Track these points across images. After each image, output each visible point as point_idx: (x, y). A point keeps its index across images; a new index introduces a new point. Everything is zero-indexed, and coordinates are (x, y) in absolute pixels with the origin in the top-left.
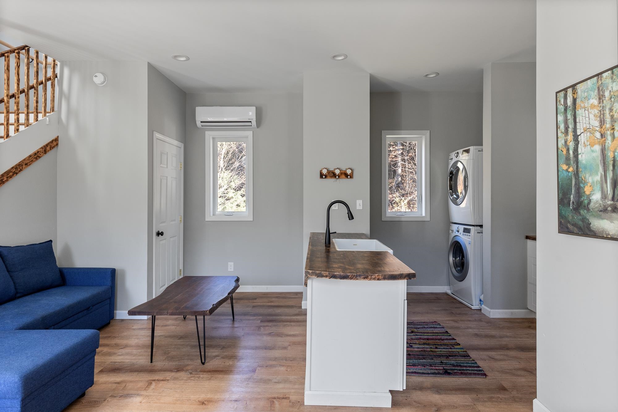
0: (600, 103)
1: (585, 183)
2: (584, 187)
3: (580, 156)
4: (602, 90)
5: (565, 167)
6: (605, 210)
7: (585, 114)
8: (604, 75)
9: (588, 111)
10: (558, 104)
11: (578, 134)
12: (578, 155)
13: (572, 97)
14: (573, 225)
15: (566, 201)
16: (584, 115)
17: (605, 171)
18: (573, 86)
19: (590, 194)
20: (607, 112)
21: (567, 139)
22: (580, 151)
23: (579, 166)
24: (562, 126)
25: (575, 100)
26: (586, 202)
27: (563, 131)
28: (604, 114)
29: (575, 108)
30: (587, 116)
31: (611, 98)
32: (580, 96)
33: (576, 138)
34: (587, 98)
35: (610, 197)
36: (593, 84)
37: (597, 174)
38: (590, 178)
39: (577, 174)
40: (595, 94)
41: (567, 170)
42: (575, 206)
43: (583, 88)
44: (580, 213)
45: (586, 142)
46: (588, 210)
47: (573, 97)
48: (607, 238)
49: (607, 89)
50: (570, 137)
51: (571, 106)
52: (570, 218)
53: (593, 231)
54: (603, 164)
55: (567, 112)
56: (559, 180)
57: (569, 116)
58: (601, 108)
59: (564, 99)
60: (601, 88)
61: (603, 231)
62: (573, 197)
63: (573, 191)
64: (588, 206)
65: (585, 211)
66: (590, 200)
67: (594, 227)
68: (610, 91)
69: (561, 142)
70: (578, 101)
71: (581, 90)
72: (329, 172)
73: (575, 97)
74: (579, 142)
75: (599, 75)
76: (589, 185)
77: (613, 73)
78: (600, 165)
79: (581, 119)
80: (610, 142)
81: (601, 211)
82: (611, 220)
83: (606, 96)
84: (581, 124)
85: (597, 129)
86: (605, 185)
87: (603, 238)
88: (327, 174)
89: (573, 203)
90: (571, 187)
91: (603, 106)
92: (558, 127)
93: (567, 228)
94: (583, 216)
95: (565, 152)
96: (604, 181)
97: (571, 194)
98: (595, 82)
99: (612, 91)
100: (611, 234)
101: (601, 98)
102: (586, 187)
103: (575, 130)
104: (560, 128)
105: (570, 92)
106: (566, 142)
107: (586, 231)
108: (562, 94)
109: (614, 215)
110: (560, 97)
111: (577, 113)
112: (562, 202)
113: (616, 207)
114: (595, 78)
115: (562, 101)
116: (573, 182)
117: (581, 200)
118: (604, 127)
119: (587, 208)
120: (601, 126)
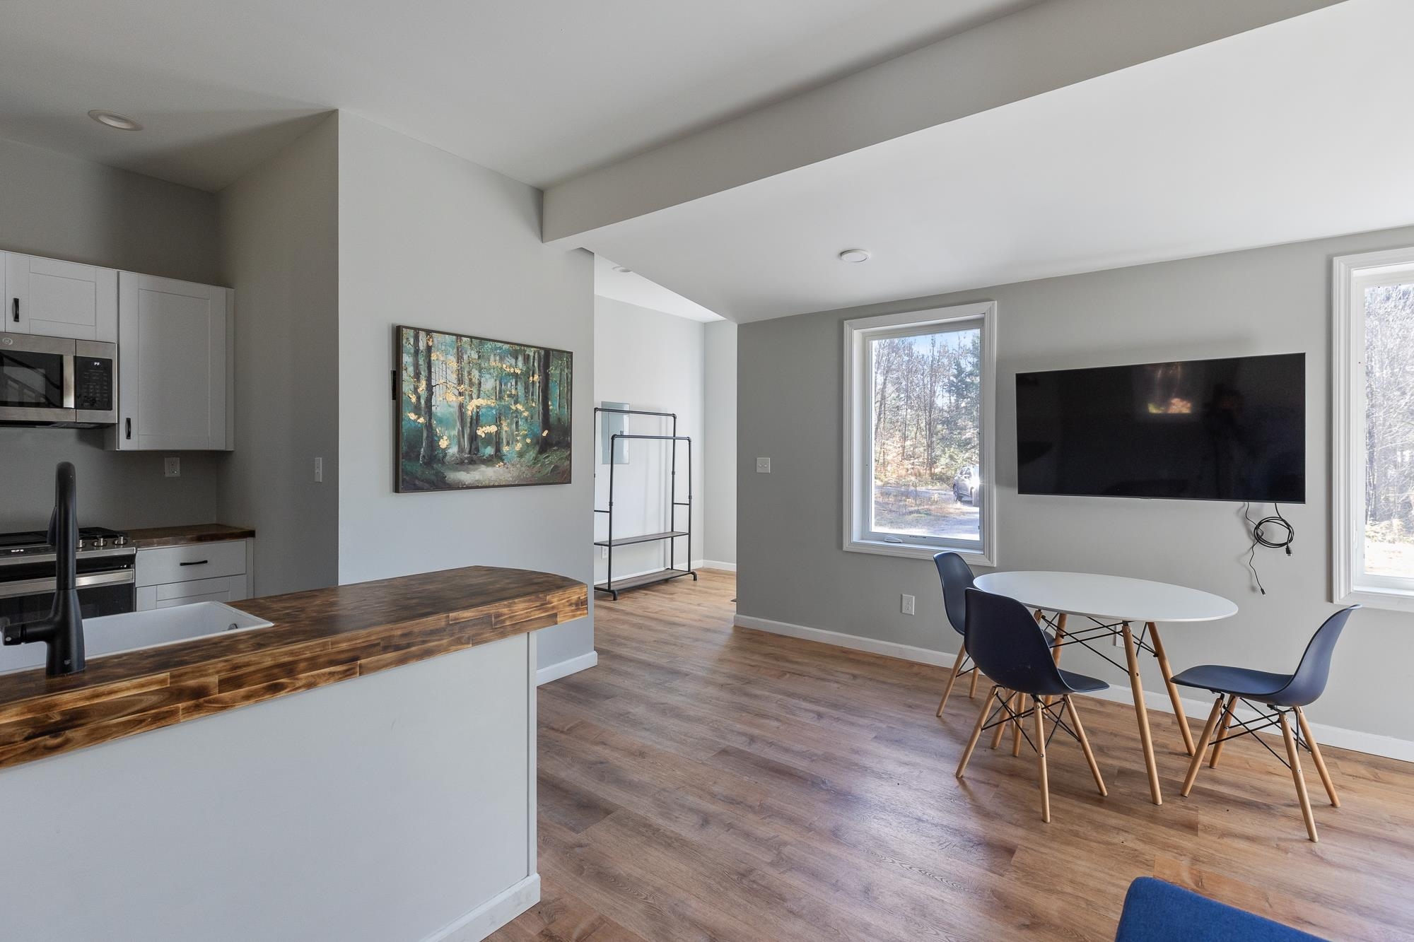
0: (458, 362)
1: (440, 437)
2: (439, 440)
3: (433, 408)
4: (461, 351)
5: (412, 416)
6: (461, 463)
8: (464, 339)
9: (446, 364)
11: (433, 384)
12: (431, 406)
13: (425, 342)
14: (422, 481)
15: (413, 455)
16: (441, 367)
17: (463, 427)
18: (429, 332)
19: (446, 447)
20: (466, 374)
21: (417, 386)
22: (433, 401)
23: (433, 418)
24: (411, 369)
25: (429, 349)
26: (441, 455)
27: (412, 375)
28: (462, 374)
29: (430, 356)
30: (444, 369)
31: (469, 363)
32: (436, 346)
33: (430, 388)
34: (445, 352)
35: (467, 451)
36: (452, 341)
37: (454, 429)
38: (446, 432)
39: (429, 426)
40: (454, 351)
41: (415, 421)
42: (426, 461)
43: (439, 339)
44: (432, 467)
45: (441, 395)
46: (443, 463)
47: (427, 343)
48: (463, 488)
49: (466, 353)
50: (422, 383)
51: (424, 351)
52: (419, 473)
53: (448, 484)
54: (460, 421)
55: (417, 356)
56: (404, 431)
57: (421, 360)
58: (459, 368)
59: (414, 339)
60: (460, 349)
61: (459, 482)
62: (424, 451)
63: (424, 444)
64: (442, 459)
65: (440, 465)
66: (446, 454)
67: (450, 480)
69: (407, 387)
70: (433, 349)
71: (437, 341)
73: (430, 344)
74: (433, 393)
75: (459, 336)
76: (445, 438)
77: (471, 341)
78: (457, 421)
79: (437, 369)
81: (457, 464)
82: (467, 471)
83: (464, 359)
84: (437, 375)
85: (456, 386)
86: (462, 439)
87: (459, 488)
89: (424, 457)
90: (422, 439)
91: (461, 367)
92: (404, 368)
93: (415, 485)
94: (437, 470)
95: (414, 399)
96: (461, 435)
97: (421, 447)
98: (454, 341)
100: (467, 483)
101: (459, 359)
102: (441, 440)
103: (429, 379)
104: (406, 370)
105: (422, 335)
106: (416, 389)
107: (440, 484)
108: (411, 333)
109: (471, 466)
110: (408, 336)
111: (432, 361)
112: (407, 456)
113: (473, 458)
114: (454, 337)
115: (412, 341)
116: (425, 435)
117: (434, 454)
118: (462, 386)
119: (442, 461)
120: (460, 384)
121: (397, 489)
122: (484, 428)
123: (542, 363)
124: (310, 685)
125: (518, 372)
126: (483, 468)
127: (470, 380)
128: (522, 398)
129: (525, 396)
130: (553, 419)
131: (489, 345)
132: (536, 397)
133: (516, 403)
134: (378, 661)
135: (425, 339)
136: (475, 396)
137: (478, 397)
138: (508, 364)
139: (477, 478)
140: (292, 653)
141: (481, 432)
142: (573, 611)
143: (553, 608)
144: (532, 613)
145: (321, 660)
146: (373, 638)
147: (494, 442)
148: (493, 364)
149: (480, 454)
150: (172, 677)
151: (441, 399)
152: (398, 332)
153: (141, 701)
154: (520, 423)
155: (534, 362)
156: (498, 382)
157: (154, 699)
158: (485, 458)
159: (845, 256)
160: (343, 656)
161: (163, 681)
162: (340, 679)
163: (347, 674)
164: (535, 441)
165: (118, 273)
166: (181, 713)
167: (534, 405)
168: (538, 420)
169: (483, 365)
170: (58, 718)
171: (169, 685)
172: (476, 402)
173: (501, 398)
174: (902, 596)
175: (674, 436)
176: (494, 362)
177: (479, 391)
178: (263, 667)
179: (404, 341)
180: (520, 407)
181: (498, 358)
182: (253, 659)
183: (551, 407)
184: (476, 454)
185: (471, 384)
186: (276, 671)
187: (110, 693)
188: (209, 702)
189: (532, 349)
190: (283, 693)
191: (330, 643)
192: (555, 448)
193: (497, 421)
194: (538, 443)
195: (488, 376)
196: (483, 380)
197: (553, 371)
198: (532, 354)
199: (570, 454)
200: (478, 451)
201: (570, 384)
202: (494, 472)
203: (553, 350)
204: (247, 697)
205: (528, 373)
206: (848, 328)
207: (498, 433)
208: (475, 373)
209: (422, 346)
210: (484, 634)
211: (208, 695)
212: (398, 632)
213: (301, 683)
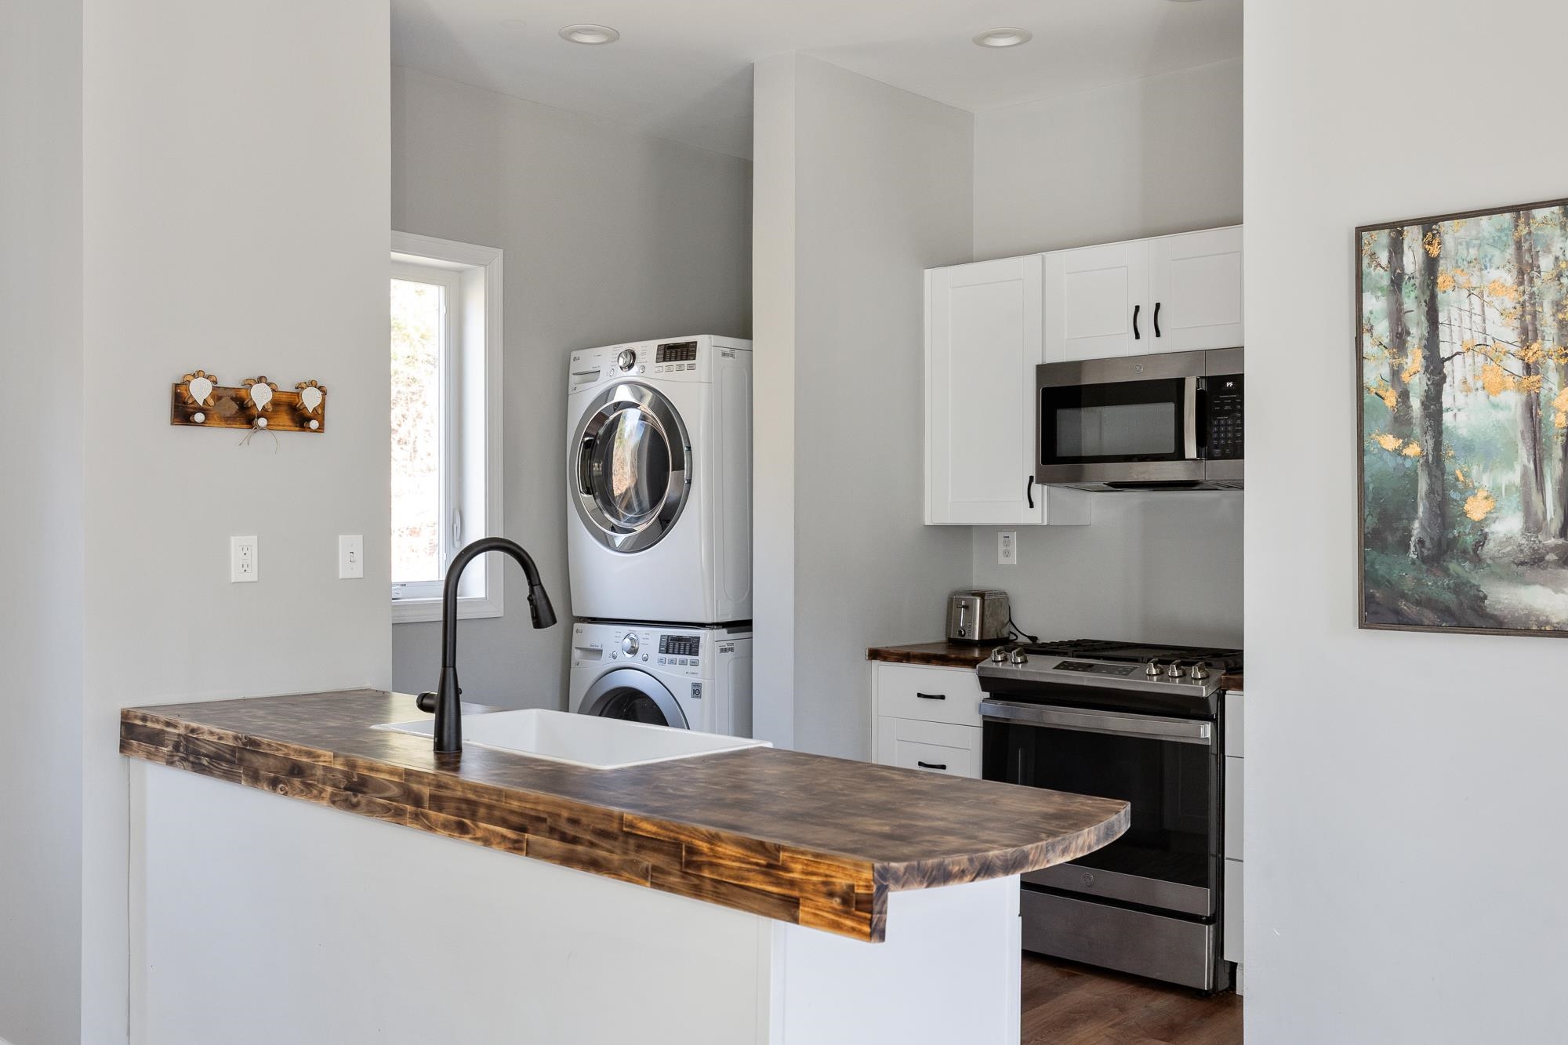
0: (1521, 283)
1: (1468, 490)
2: (1465, 500)
3: (1447, 418)
4: (1530, 250)
5: (1390, 442)
6: (1536, 560)
7: (1470, 304)
8: (1539, 214)
9: (1481, 296)
10: (1366, 261)
11: (1444, 352)
12: (1440, 412)
13: (1421, 251)
14: (1418, 603)
15: (1391, 538)
16: (1466, 307)
18: (1429, 224)
19: (1486, 519)
20: (1547, 309)
21: (1400, 366)
22: (1446, 400)
23: (1445, 442)
24: (1382, 329)
25: (1431, 265)
26: (1470, 540)
27: (1386, 341)
28: (1534, 315)
29: (1434, 283)
30: (1477, 309)
31: (1559, 276)
32: (1453, 253)
33: (1435, 366)
34: (1481, 264)
35: (1555, 526)
36: (1501, 230)
37: (1511, 467)
38: (1485, 477)
39: (1436, 463)
40: (1508, 256)
41: (1398, 452)
42: (1426, 552)
43: (1462, 233)
44: (1446, 571)
45: (1470, 380)
46: (1477, 560)
47: (1427, 252)
48: (1541, 633)
49: (1548, 250)
50: (1414, 359)
51: (1417, 275)
52: (1408, 584)
53: (1492, 617)
54: (1530, 443)
55: (1400, 290)
56: (1367, 479)
57: (1411, 301)
58: (1526, 297)
59: (1390, 253)
60: (1526, 246)
61: (1528, 616)
62: (1422, 527)
63: (1421, 510)
64: (1475, 550)
65: (1467, 564)
66: (1485, 536)
67: (1498, 607)
68: (1557, 258)
69: (1376, 372)
70: (1443, 266)
71: (1456, 239)
72: (220, 393)
73: (1434, 251)
74: (1444, 378)
75: (1521, 210)
76: (1481, 494)
78: (1520, 445)
79: (1455, 314)
80: (1555, 388)
81: (1522, 563)
82: (1556, 586)
83: (1542, 268)
84: (1455, 329)
85: (1513, 349)
86: (1535, 498)
87: (1527, 632)
88: (211, 402)
89: (1421, 542)
90: (1415, 498)
91: (1532, 295)
92: (1366, 327)
93: (1398, 612)
94: (1458, 577)
95: (1391, 399)
96: (1534, 485)
97: (1414, 519)
98: (1506, 225)
99: (1561, 257)
100: (1554, 620)
101: (1525, 270)
102: (1470, 500)
103: (1432, 342)
104: (1370, 330)
105: (1413, 237)
106: (1396, 373)
107: (1469, 616)
108: (1383, 237)
110: (1374, 247)
111: (1441, 296)
112: (1375, 539)
114: (1508, 216)
115: (1384, 257)
116: (1423, 486)
117: (1450, 536)
118: (1535, 346)
119: (1474, 555)
120: (1525, 344)
121: (1366, 620)
124: (487, 842)
134: (545, 845)
135: (1419, 245)
140: (476, 791)
142: (834, 911)
143: (792, 883)
144: (751, 875)
145: (497, 813)
146: (541, 808)
150: (405, 773)
153: (391, 788)
157: (396, 791)
160: (515, 819)
161: (401, 775)
162: (509, 850)
163: (515, 847)
166: (408, 816)
170: (355, 779)
171: (403, 781)
178: (455, 796)
182: (450, 782)
186: (464, 806)
187: (378, 770)
188: (423, 815)
190: (466, 838)
191: (504, 794)
204: (445, 826)
209: (1412, 261)
210: (669, 874)
211: (422, 807)
212: (565, 814)
213: (479, 834)
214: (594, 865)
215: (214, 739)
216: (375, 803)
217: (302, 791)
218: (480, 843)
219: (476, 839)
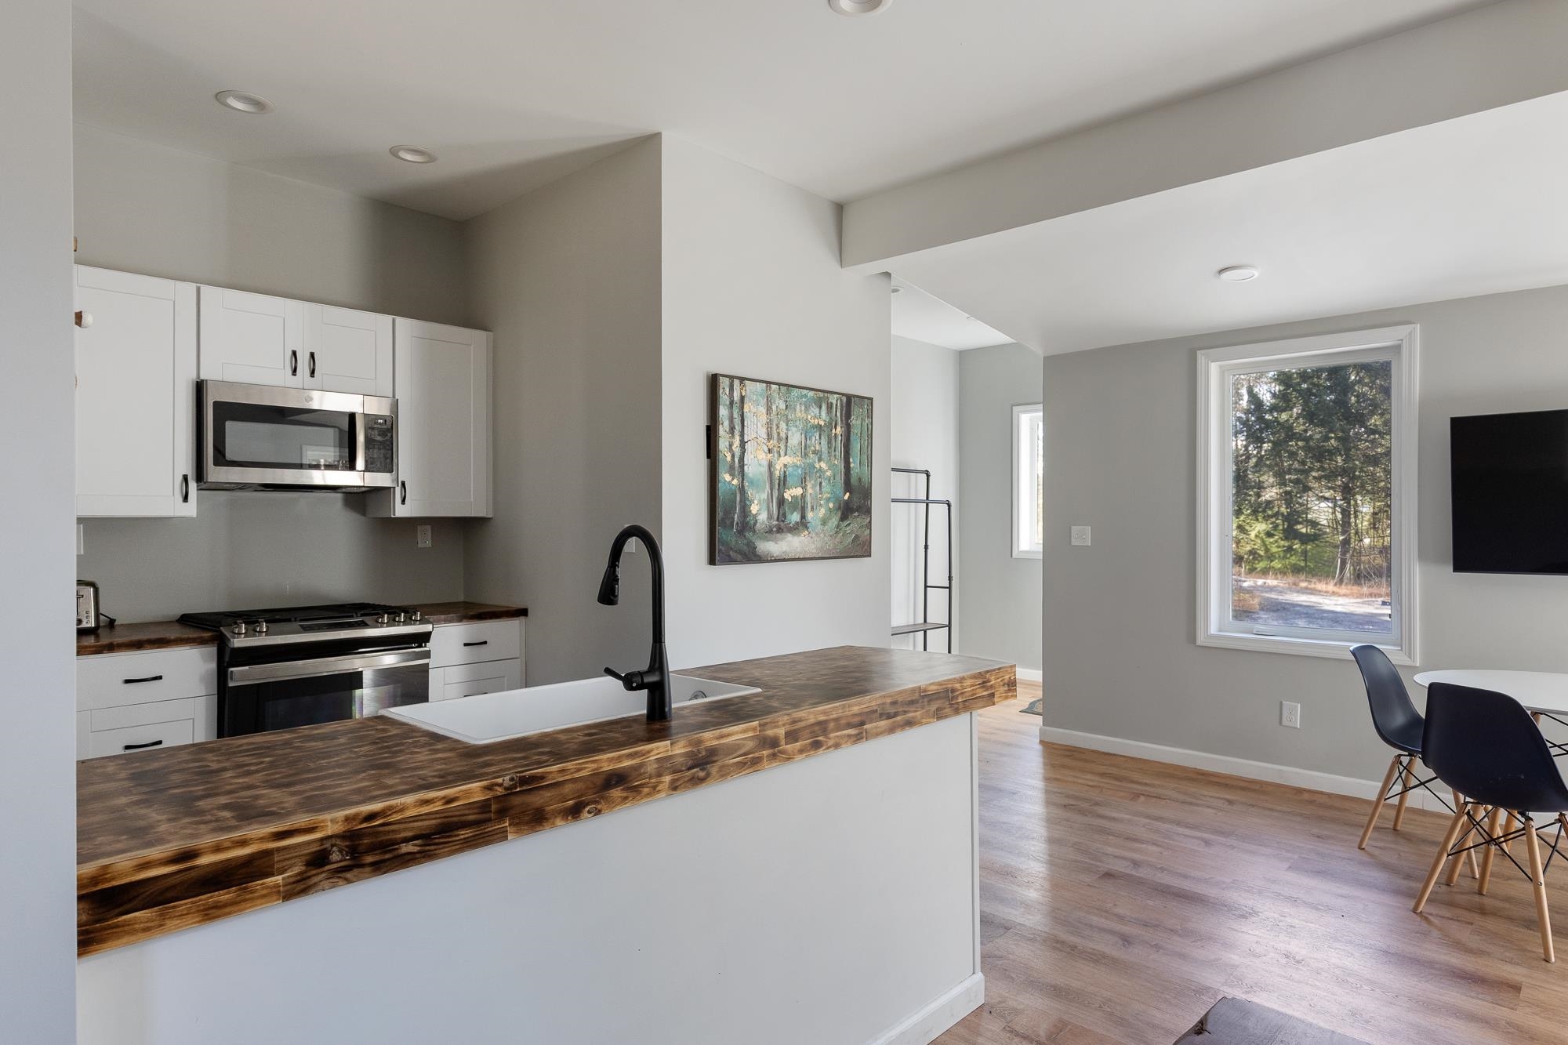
0: (768, 414)
1: (752, 500)
2: (751, 505)
3: (746, 467)
4: (770, 401)
5: (728, 477)
6: (770, 531)
8: (774, 386)
9: (757, 417)
11: (746, 440)
12: (744, 465)
13: (740, 391)
14: (736, 552)
15: (728, 522)
16: (752, 420)
17: (771, 490)
18: (742, 380)
19: (757, 513)
20: (774, 427)
21: (732, 442)
22: (745, 460)
23: (745, 479)
24: (726, 423)
25: (742, 398)
26: (752, 522)
27: (728, 430)
28: (771, 428)
29: (744, 407)
30: (756, 423)
31: (778, 414)
32: (749, 396)
33: (743, 444)
34: (756, 403)
35: (775, 517)
36: (762, 390)
37: (764, 491)
38: (757, 495)
39: (742, 489)
40: (764, 402)
41: (730, 483)
42: (738, 528)
43: (752, 388)
44: (745, 536)
45: (753, 453)
46: (754, 531)
47: (741, 393)
48: (771, 561)
49: (775, 403)
50: (737, 439)
51: (738, 402)
52: (733, 543)
53: (759, 556)
54: (769, 482)
55: (733, 408)
56: (720, 494)
57: (736, 414)
59: (730, 389)
60: (769, 399)
61: (768, 554)
62: (738, 517)
63: (737, 509)
64: (754, 527)
65: (751, 533)
66: (756, 521)
67: (759, 551)
68: (777, 406)
69: (723, 444)
70: (746, 400)
71: (750, 390)
73: (744, 394)
74: (745, 450)
75: (768, 383)
76: (756, 502)
77: (780, 389)
78: (767, 482)
79: (749, 423)
80: (776, 460)
81: (766, 532)
82: (775, 541)
83: (773, 409)
84: (749, 430)
85: (765, 442)
86: (771, 505)
87: (768, 561)
89: (737, 524)
90: (736, 504)
91: (770, 420)
93: (729, 556)
94: (748, 539)
95: (729, 458)
96: (770, 499)
97: (735, 513)
98: (763, 388)
100: (775, 555)
101: (769, 409)
102: (753, 505)
103: (742, 435)
104: (721, 423)
105: (736, 382)
106: (731, 445)
107: (751, 557)
108: (726, 381)
109: (778, 535)
110: (724, 383)
111: (745, 414)
112: (723, 521)
113: (781, 527)
114: (765, 385)
115: (727, 391)
116: (738, 498)
117: (746, 521)
118: (771, 442)
119: (753, 529)
120: (769, 439)
121: (712, 561)
122: (791, 491)
123: (844, 412)
124: (837, 746)
125: (822, 423)
126: (789, 537)
127: (779, 434)
128: (825, 456)
129: (829, 452)
130: (854, 480)
131: (795, 393)
132: (838, 453)
133: (820, 460)
134: (876, 727)
135: (739, 388)
136: (782, 453)
137: (786, 455)
138: (813, 414)
139: (784, 549)
140: (825, 713)
141: (787, 496)
142: (1006, 692)
143: (991, 687)
145: (843, 722)
146: (873, 704)
147: (800, 506)
148: (799, 414)
149: (787, 521)
150: (760, 725)
151: (752, 457)
152: (713, 381)
153: (744, 745)
154: (823, 483)
155: (836, 412)
156: (803, 436)
157: (750, 744)
158: (791, 525)
159: (1225, 275)
160: (856, 720)
161: (754, 729)
162: (855, 742)
163: (858, 738)
164: (837, 505)
165: (394, 320)
166: (765, 760)
167: (836, 463)
168: (840, 480)
169: (790, 417)
170: (704, 753)
171: (758, 733)
172: (785, 460)
173: (806, 455)
174: (1281, 703)
175: (927, 498)
176: (800, 412)
177: (786, 446)
178: (809, 724)
179: (721, 391)
180: (823, 465)
181: (803, 408)
183: (852, 465)
184: (783, 521)
185: (779, 439)
186: (816, 728)
187: (729, 735)
188: (780, 752)
189: (835, 396)
190: (821, 751)
191: (848, 706)
192: (856, 514)
193: (803, 482)
194: (839, 508)
195: (794, 429)
196: (790, 433)
197: (855, 421)
198: (834, 402)
199: (870, 522)
200: (785, 518)
201: (871, 436)
202: (800, 542)
203: (854, 396)
204: (801, 751)
205: (831, 425)
206: (1203, 361)
207: (803, 496)
208: (783, 425)
209: (736, 396)
210: (945, 708)
211: (779, 746)
212: (889, 700)
213: (831, 743)
214: (910, 723)
215: (438, 807)
216: (728, 765)
217: (626, 798)
218: (832, 749)
219: (828, 748)
